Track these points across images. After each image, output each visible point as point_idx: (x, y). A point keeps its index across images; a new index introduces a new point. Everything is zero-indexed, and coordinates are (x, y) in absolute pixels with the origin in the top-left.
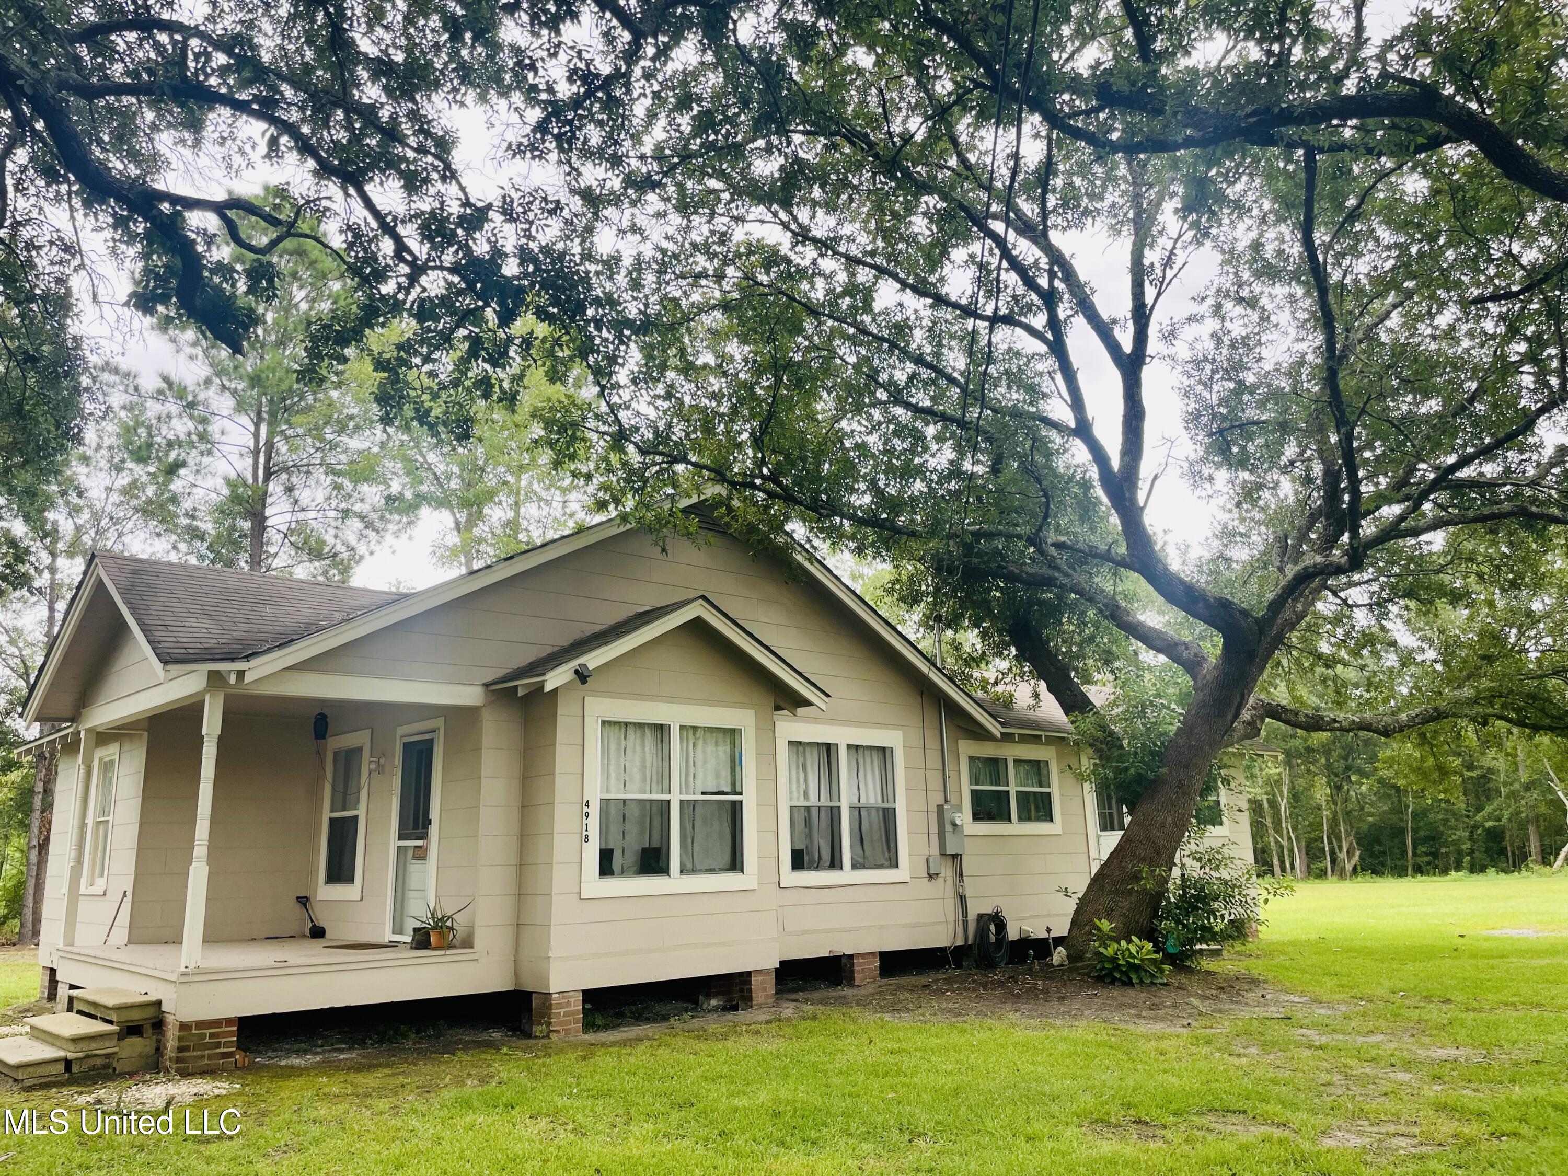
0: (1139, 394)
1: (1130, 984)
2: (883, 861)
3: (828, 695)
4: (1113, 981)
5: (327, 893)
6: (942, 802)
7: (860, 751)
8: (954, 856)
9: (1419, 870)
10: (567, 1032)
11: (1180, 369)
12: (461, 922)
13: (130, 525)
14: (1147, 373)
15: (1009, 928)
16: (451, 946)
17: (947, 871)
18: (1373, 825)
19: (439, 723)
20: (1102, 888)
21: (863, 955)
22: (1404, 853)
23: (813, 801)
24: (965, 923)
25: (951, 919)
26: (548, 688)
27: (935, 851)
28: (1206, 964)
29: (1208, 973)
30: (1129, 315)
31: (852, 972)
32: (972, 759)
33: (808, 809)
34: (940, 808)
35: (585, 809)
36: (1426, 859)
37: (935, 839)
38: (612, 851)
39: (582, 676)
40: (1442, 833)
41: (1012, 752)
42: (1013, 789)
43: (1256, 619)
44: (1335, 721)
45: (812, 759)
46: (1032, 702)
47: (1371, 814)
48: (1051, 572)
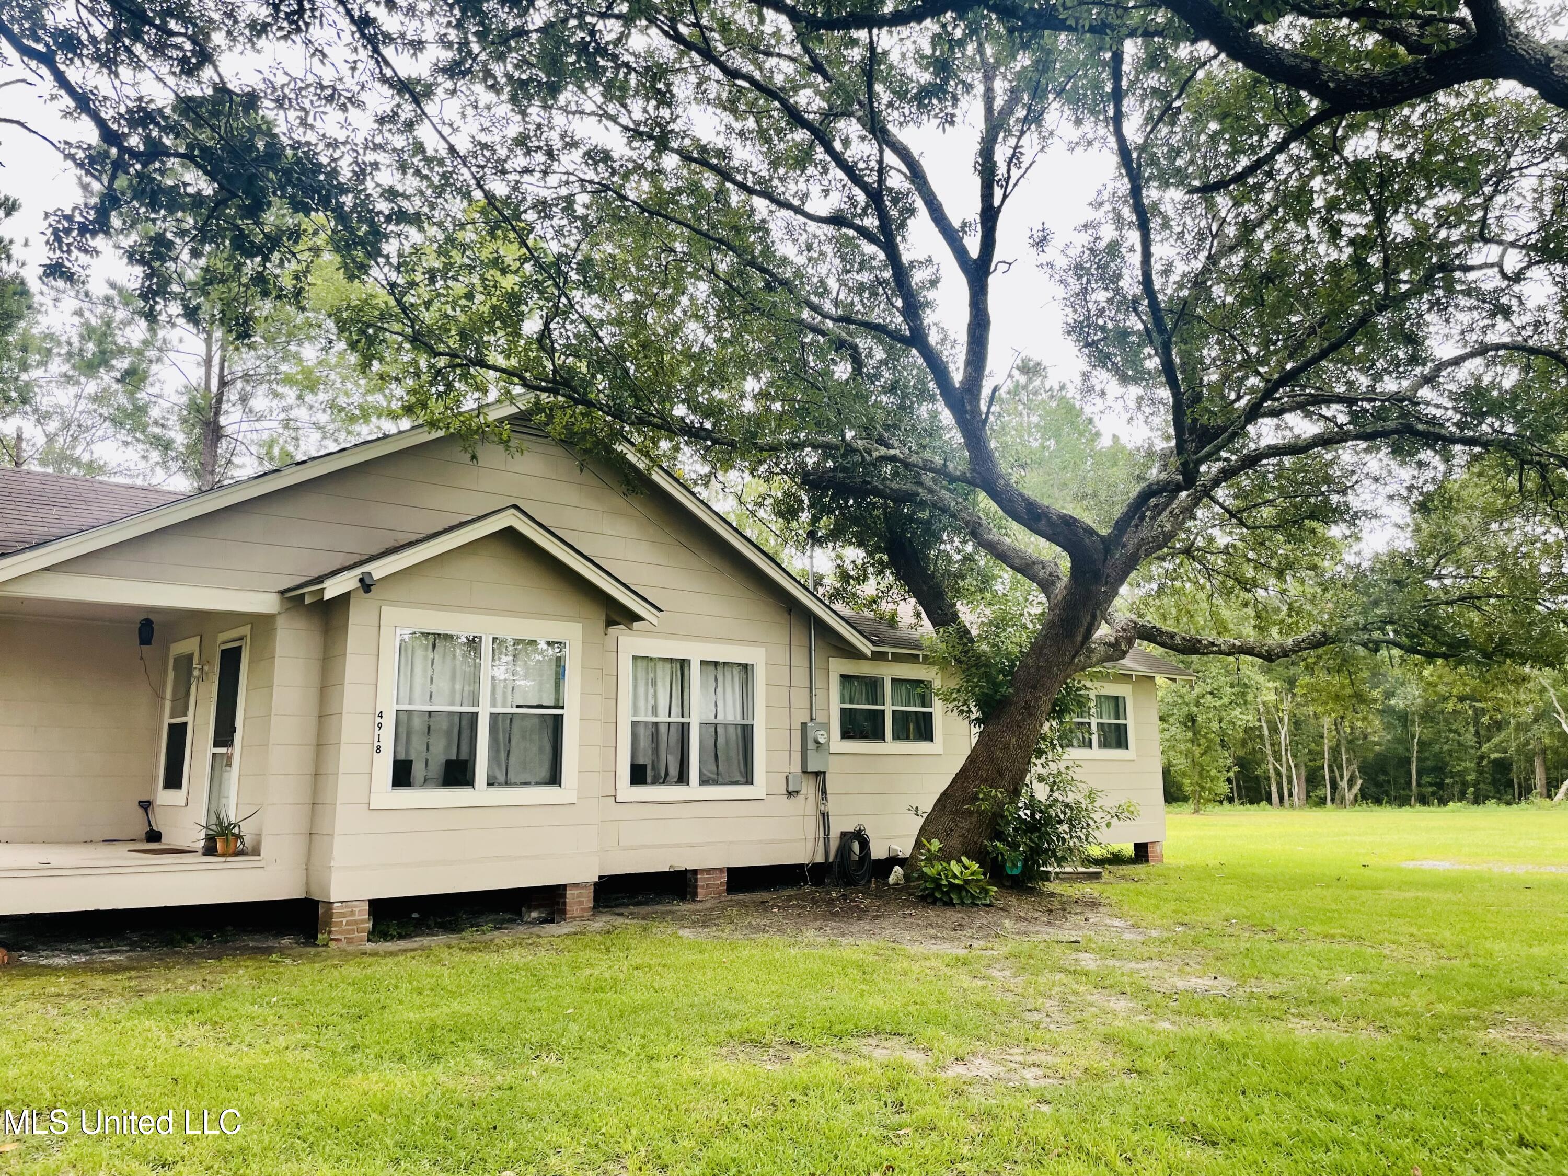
0: (985, 302)
1: (950, 904)
2: (739, 778)
3: (660, 610)
4: (935, 902)
5: (165, 798)
6: (807, 719)
7: (720, 668)
8: (817, 774)
9: (1424, 801)
10: (350, 941)
11: (1057, 277)
12: (247, 830)
13: (100, 433)
14: (993, 281)
15: (872, 845)
16: (241, 853)
17: (809, 789)
18: (1378, 754)
19: (246, 630)
20: (944, 806)
21: (708, 871)
22: (1409, 783)
23: (663, 717)
24: (827, 840)
25: (811, 835)
26: (328, 596)
27: (797, 768)
28: (1051, 887)
29: (1052, 895)
30: (978, 219)
31: (696, 887)
32: (845, 678)
33: (656, 724)
34: (804, 725)
35: (378, 720)
36: (1430, 789)
37: (797, 757)
38: (410, 763)
39: (366, 585)
40: (1447, 764)
41: (888, 672)
42: (888, 708)
43: (1102, 537)
44: (1213, 644)
45: (664, 676)
46: (913, 621)
47: (1377, 744)
48: (914, 488)
